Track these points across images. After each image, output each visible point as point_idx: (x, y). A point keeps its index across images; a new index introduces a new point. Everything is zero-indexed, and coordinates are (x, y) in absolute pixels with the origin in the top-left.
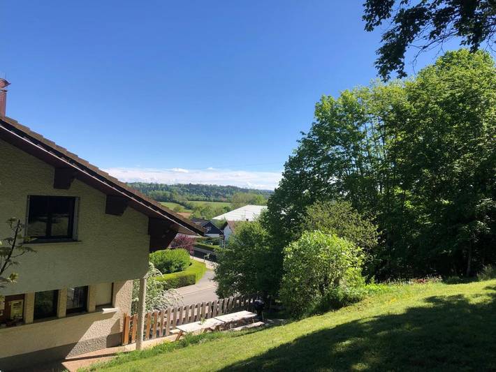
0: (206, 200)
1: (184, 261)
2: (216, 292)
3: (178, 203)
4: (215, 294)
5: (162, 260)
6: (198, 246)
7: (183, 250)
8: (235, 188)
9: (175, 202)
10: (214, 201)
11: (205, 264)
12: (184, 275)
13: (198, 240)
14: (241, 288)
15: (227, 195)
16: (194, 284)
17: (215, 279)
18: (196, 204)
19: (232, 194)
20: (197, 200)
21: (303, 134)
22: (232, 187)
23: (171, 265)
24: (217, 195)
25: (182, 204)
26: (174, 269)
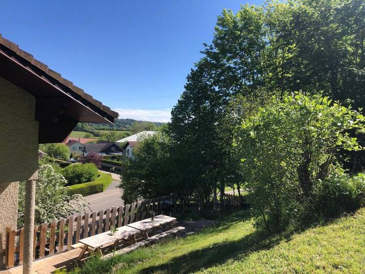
0: (110, 130)
1: (93, 173)
2: (122, 197)
3: (88, 132)
4: (121, 199)
5: (73, 173)
6: (105, 162)
7: (92, 164)
8: (133, 121)
9: (85, 131)
10: (117, 130)
11: (111, 175)
12: (93, 184)
13: (105, 157)
14: (144, 193)
15: (127, 126)
16: (102, 191)
17: (121, 186)
18: (102, 132)
19: (131, 125)
20: (103, 129)
21: (206, 45)
22: (130, 120)
23: (82, 176)
24: (119, 126)
25: (91, 133)
26: (84, 180)
